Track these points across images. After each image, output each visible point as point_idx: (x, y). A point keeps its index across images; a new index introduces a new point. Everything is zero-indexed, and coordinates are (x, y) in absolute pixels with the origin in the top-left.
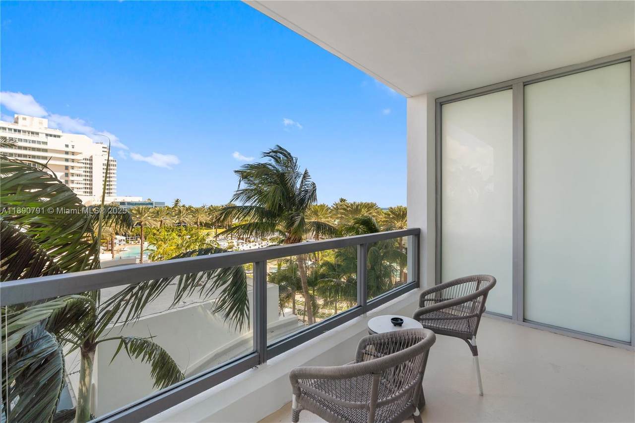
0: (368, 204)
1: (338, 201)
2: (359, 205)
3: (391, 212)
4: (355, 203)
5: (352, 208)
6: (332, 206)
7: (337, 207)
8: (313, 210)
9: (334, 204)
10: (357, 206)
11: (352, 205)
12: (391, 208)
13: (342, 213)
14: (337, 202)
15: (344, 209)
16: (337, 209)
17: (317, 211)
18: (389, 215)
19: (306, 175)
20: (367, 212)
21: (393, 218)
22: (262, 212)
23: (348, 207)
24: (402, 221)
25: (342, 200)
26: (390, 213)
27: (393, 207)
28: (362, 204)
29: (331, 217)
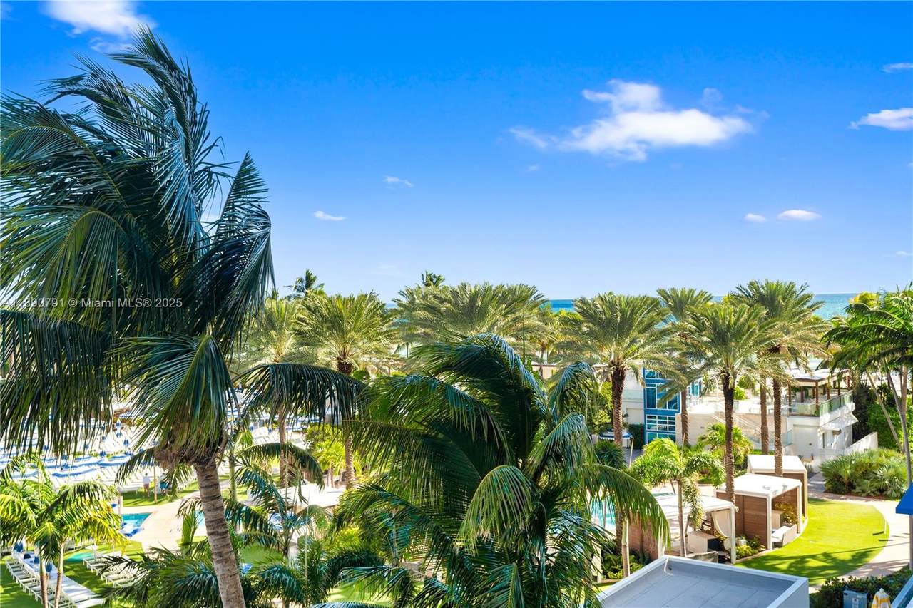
0: (512, 291)
1: (415, 282)
2: (477, 293)
3: (584, 313)
4: (464, 288)
5: (456, 305)
6: (396, 300)
7: (412, 302)
8: (325, 313)
9: (402, 293)
10: (473, 298)
11: (454, 293)
12: (583, 301)
13: (423, 323)
14: (413, 287)
15: (431, 309)
16: (410, 308)
17: (341, 317)
18: (579, 323)
19: (244, 183)
20: (505, 316)
21: (591, 334)
22: (39, 336)
23: (442, 301)
24: (619, 344)
25: (431, 280)
26: (581, 318)
27: (589, 298)
28: (487, 289)
29: (388, 335)
